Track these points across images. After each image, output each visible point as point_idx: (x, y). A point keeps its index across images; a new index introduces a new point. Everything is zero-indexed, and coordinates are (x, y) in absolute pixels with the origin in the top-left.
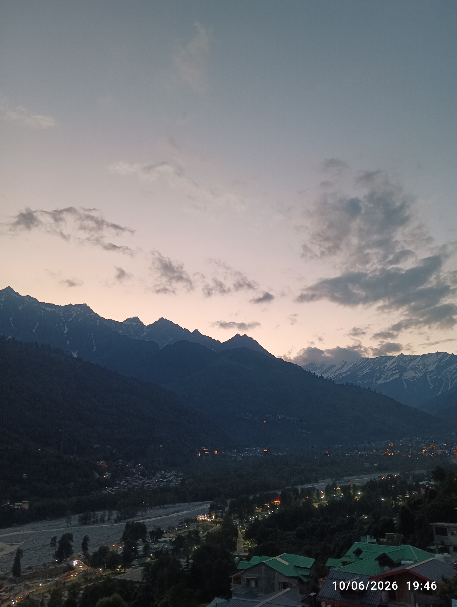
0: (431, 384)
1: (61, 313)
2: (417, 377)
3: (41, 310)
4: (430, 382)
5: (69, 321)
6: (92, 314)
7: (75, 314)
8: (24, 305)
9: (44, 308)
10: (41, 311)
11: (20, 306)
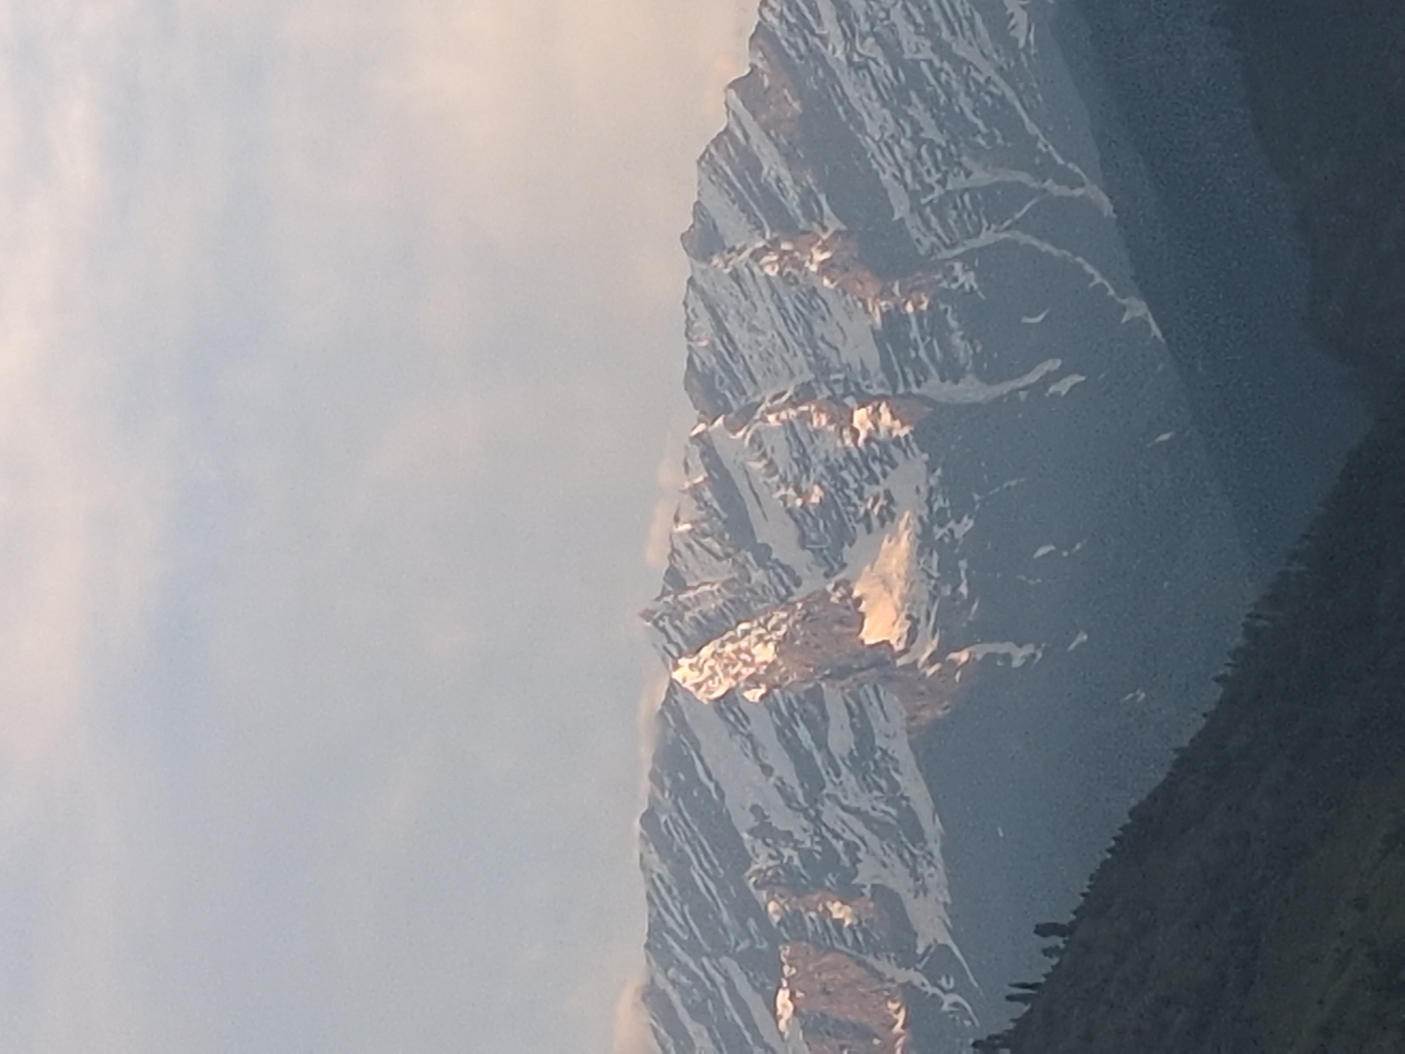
0: (1032, 378)
2: (929, 503)
4: (1003, 388)
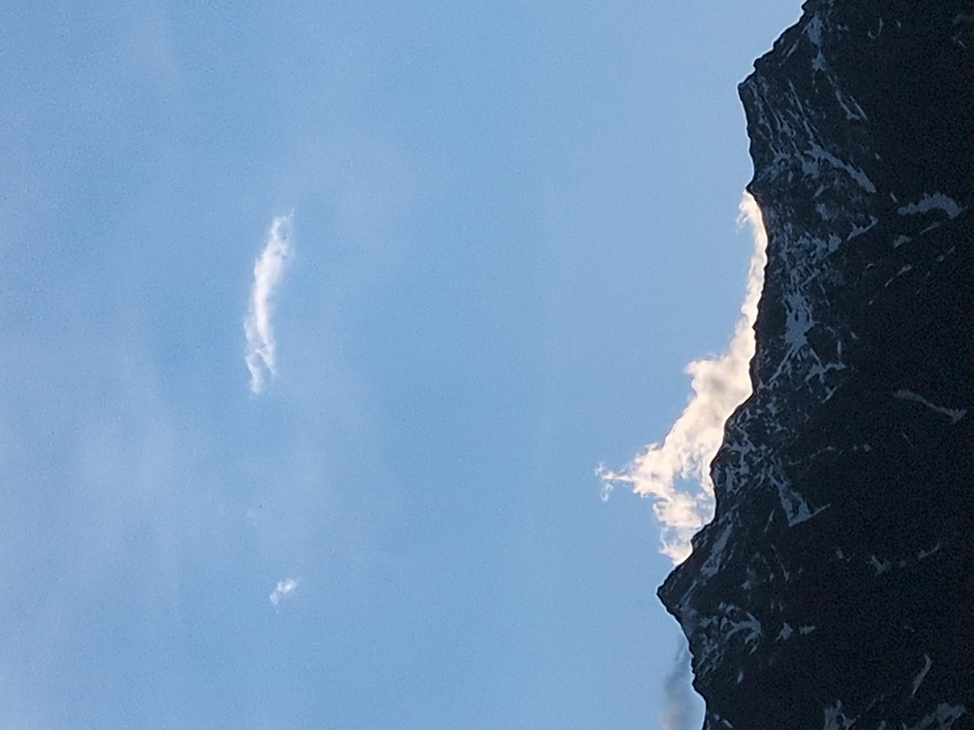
1: (820, 244)
3: (808, 377)
5: (871, 188)
6: (815, 37)
7: (817, 152)
8: (781, 487)
9: (794, 361)
10: (817, 376)
11: (789, 516)
